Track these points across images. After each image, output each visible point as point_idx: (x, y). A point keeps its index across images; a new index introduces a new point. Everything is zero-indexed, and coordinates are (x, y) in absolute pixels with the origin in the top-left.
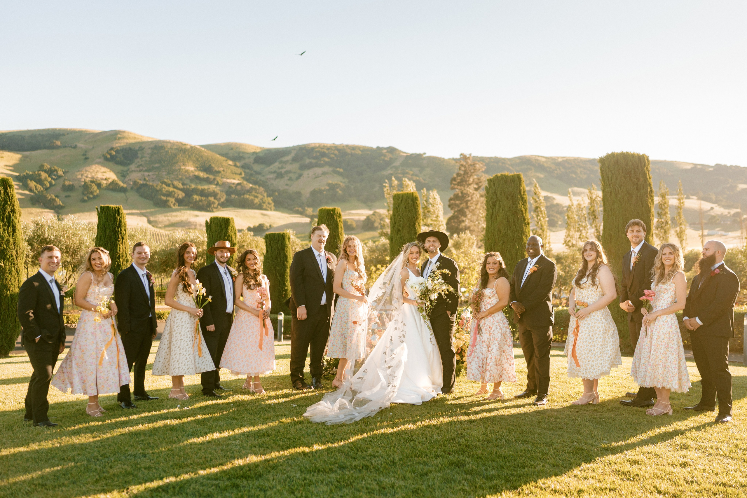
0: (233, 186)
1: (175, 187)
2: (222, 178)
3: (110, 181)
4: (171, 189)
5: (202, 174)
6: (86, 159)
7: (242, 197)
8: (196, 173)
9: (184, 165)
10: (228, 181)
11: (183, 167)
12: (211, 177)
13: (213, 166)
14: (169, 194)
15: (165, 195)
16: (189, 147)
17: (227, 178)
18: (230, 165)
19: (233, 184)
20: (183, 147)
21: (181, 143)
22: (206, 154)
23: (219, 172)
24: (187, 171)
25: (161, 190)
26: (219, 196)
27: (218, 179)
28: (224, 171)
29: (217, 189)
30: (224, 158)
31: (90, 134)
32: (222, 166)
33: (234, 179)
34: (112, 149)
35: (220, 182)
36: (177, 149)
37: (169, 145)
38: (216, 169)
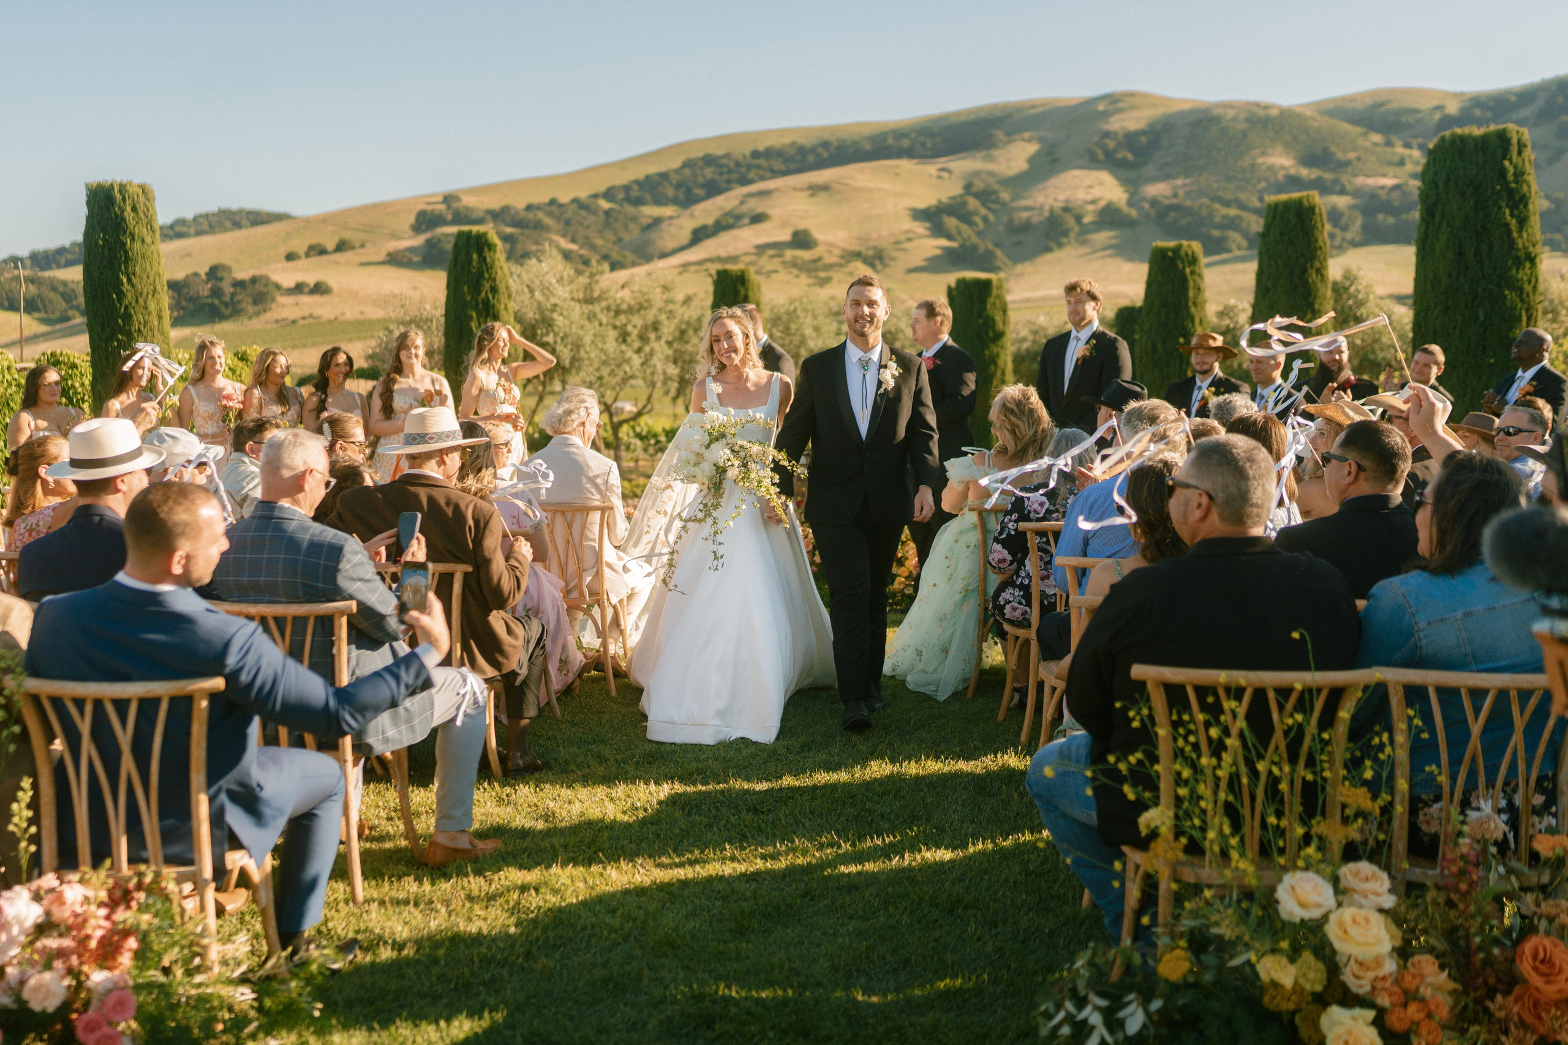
0: (1381, 192)
1: (1243, 207)
2: (1355, 175)
3: (1102, 203)
4: (1233, 212)
5: (1304, 172)
6: (1055, 161)
7: (1404, 216)
8: (1292, 172)
9: (1264, 154)
10: (1371, 181)
11: (1260, 160)
12: (1328, 176)
13: (1333, 149)
14: (1232, 224)
15: (1219, 227)
16: (1274, 112)
17: (1368, 176)
18: (1376, 144)
19: (1382, 188)
20: (1261, 113)
21: (1257, 105)
22: (1315, 124)
23: (1348, 163)
24: (1271, 168)
25: (1210, 217)
26: (1344, 220)
27: (1345, 179)
28: (1358, 159)
29: (1342, 202)
30: (1359, 130)
31: (1059, 109)
32: (1355, 149)
33: (1384, 175)
34: (1107, 135)
35: (1348, 187)
36: (1247, 120)
37: (1231, 113)
38: (1340, 156)
